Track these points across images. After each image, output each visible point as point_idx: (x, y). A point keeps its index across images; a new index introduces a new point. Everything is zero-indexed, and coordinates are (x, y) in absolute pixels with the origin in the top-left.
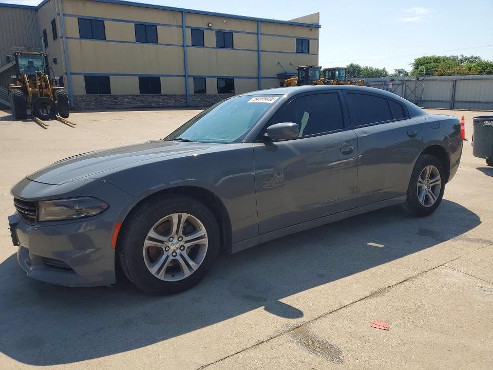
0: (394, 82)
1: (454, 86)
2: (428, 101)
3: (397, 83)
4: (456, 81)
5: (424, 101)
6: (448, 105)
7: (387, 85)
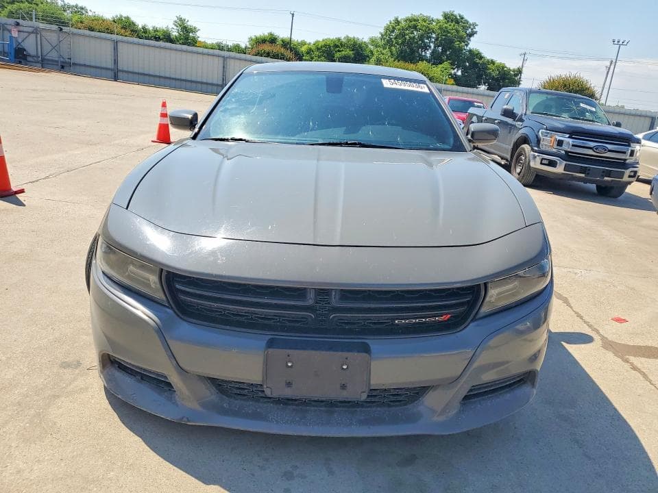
0: (21, 28)
1: (116, 49)
2: (80, 65)
3: (25, 29)
4: (117, 42)
5: (74, 64)
6: (111, 74)
7: (10, 31)
